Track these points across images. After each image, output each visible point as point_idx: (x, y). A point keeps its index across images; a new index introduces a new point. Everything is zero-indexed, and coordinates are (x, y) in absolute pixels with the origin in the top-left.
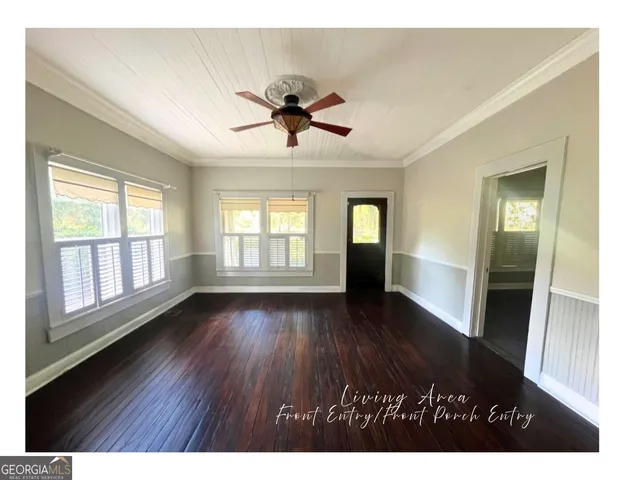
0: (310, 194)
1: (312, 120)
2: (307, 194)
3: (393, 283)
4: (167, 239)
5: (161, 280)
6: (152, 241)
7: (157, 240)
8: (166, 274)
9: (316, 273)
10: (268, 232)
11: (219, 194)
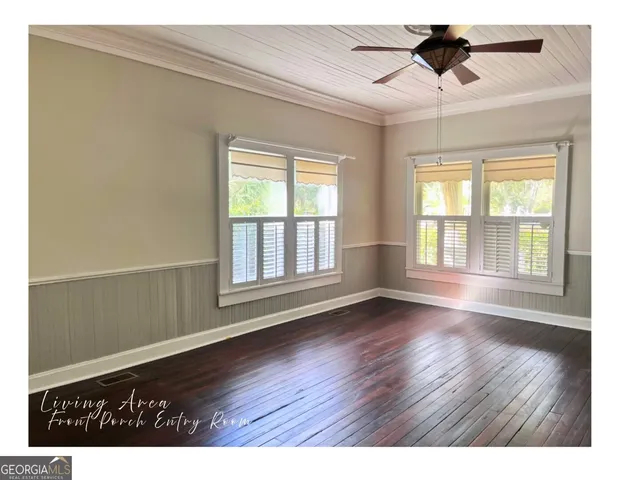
0: (559, 148)
4: (341, 221)
5: (329, 270)
6: (321, 222)
7: (327, 222)
8: (336, 264)
9: (569, 290)
10: (482, 214)
11: (414, 160)
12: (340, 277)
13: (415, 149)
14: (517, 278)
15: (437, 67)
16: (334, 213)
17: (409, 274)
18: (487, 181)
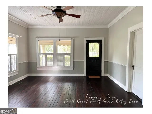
0: (72, 39)
1: (66, 13)
2: (71, 39)
3: (105, 73)
4: (18, 55)
5: (15, 70)
6: (12, 56)
7: (14, 56)
8: (17, 68)
9: (74, 69)
10: (56, 53)
11: (38, 39)
12: (18, 72)
13: (38, 36)
14: (64, 67)
15: (59, 16)
16: (16, 53)
17: (38, 69)
18: (57, 45)
